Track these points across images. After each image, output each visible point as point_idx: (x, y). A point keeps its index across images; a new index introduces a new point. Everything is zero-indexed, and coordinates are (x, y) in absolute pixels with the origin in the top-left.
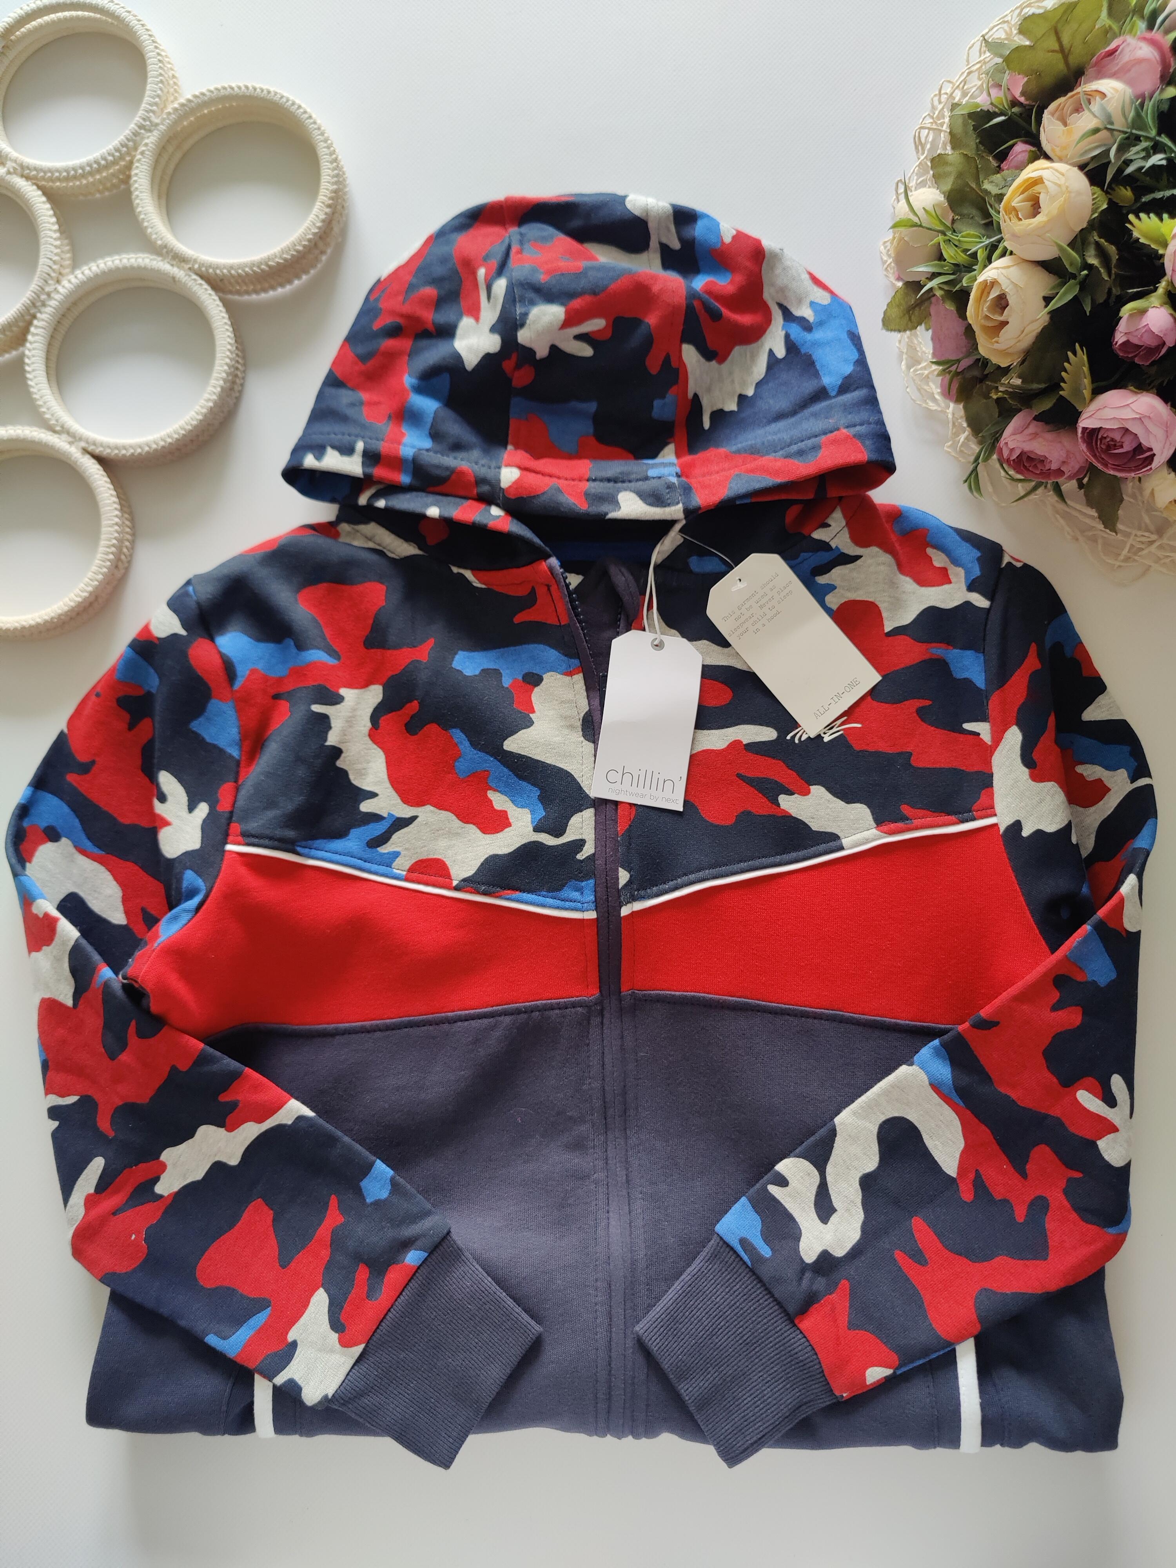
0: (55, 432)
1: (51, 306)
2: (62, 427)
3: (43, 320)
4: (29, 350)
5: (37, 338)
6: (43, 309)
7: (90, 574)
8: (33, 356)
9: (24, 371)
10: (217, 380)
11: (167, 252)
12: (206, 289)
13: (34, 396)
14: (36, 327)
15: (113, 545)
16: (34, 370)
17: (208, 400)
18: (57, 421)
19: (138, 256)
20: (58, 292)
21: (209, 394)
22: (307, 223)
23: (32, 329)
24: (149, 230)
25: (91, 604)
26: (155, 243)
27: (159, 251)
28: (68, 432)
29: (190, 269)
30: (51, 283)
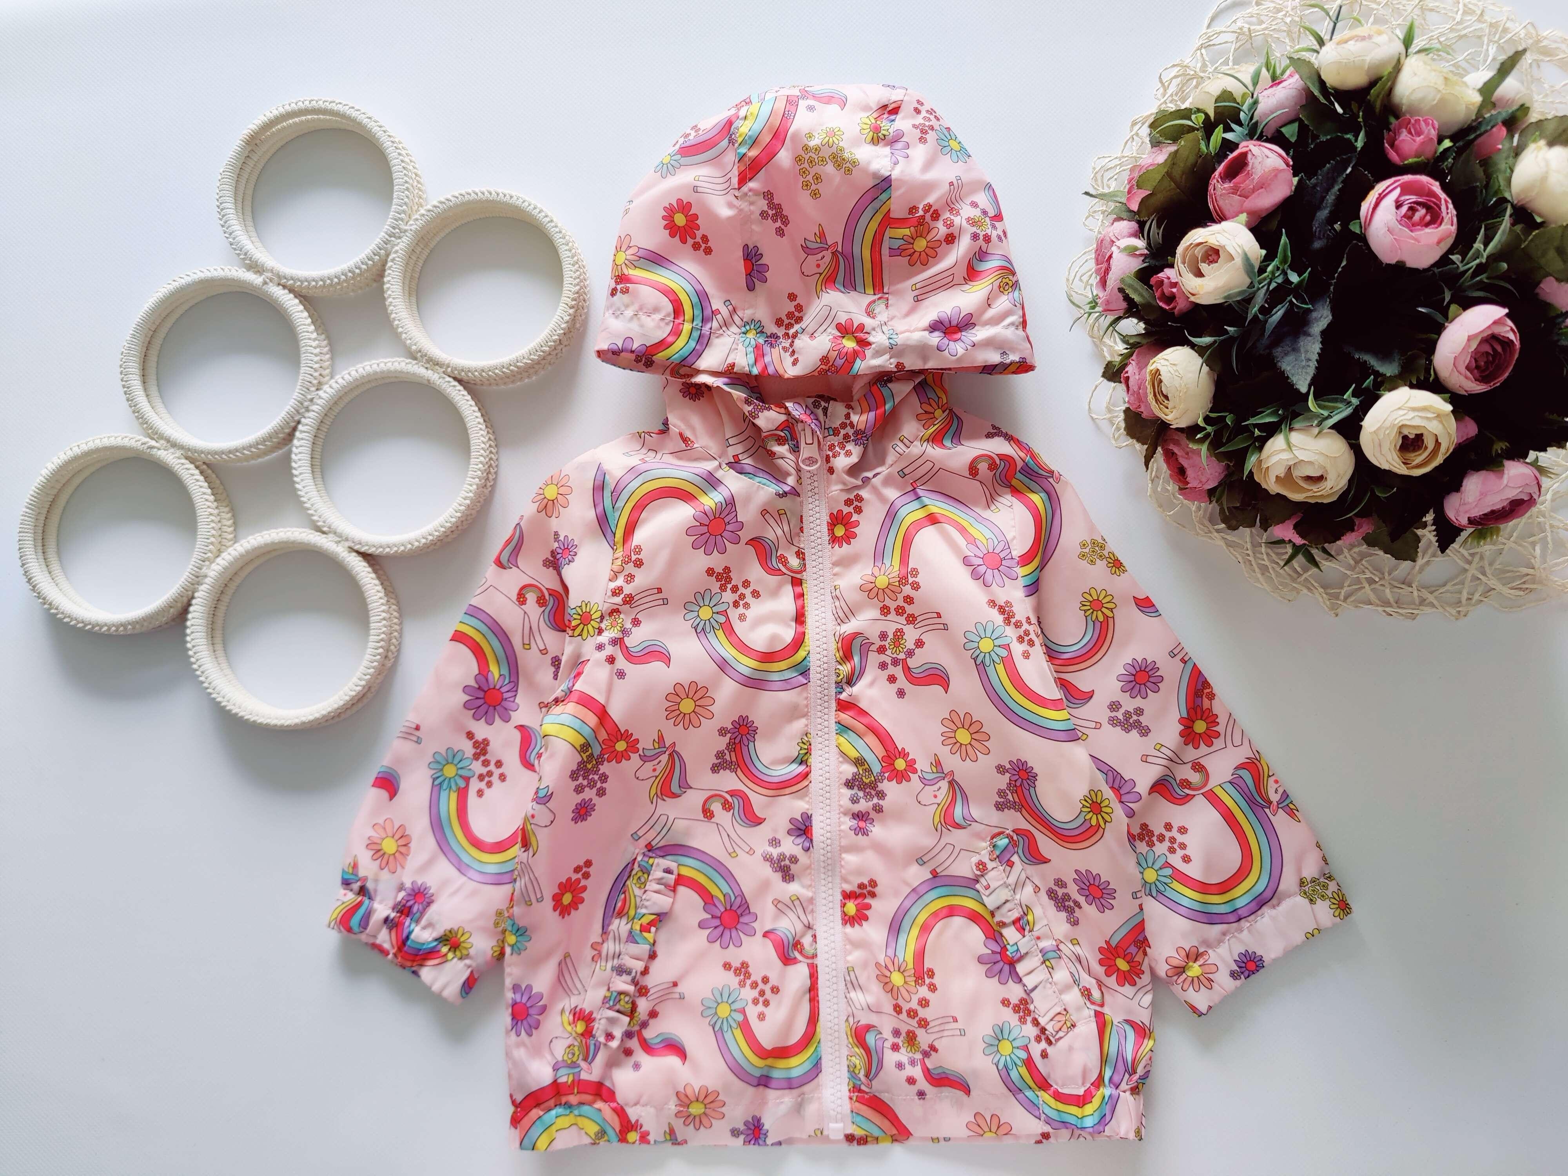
0: (324, 533)
1: (313, 411)
2: (329, 527)
3: (307, 425)
4: (296, 454)
5: (301, 443)
6: (307, 415)
7: (362, 669)
8: (300, 460)
11: (422, 357)
12: (459, 391)
13: (302, 499)
14: (301, 431)
15: (382, 640)
16: (301, 474)
17: (465, 498)
18: (324, 522)
19: (394, 360)
20: (320, 398)
21: (466, 492)
22: (551, 325)
23: (298, 434)
24: (404, 336)
25: (364, 695)
26: (410, 348)
27: (413, 355)
28: (335, 533)
29: (444, 372)
30: (313, 389)
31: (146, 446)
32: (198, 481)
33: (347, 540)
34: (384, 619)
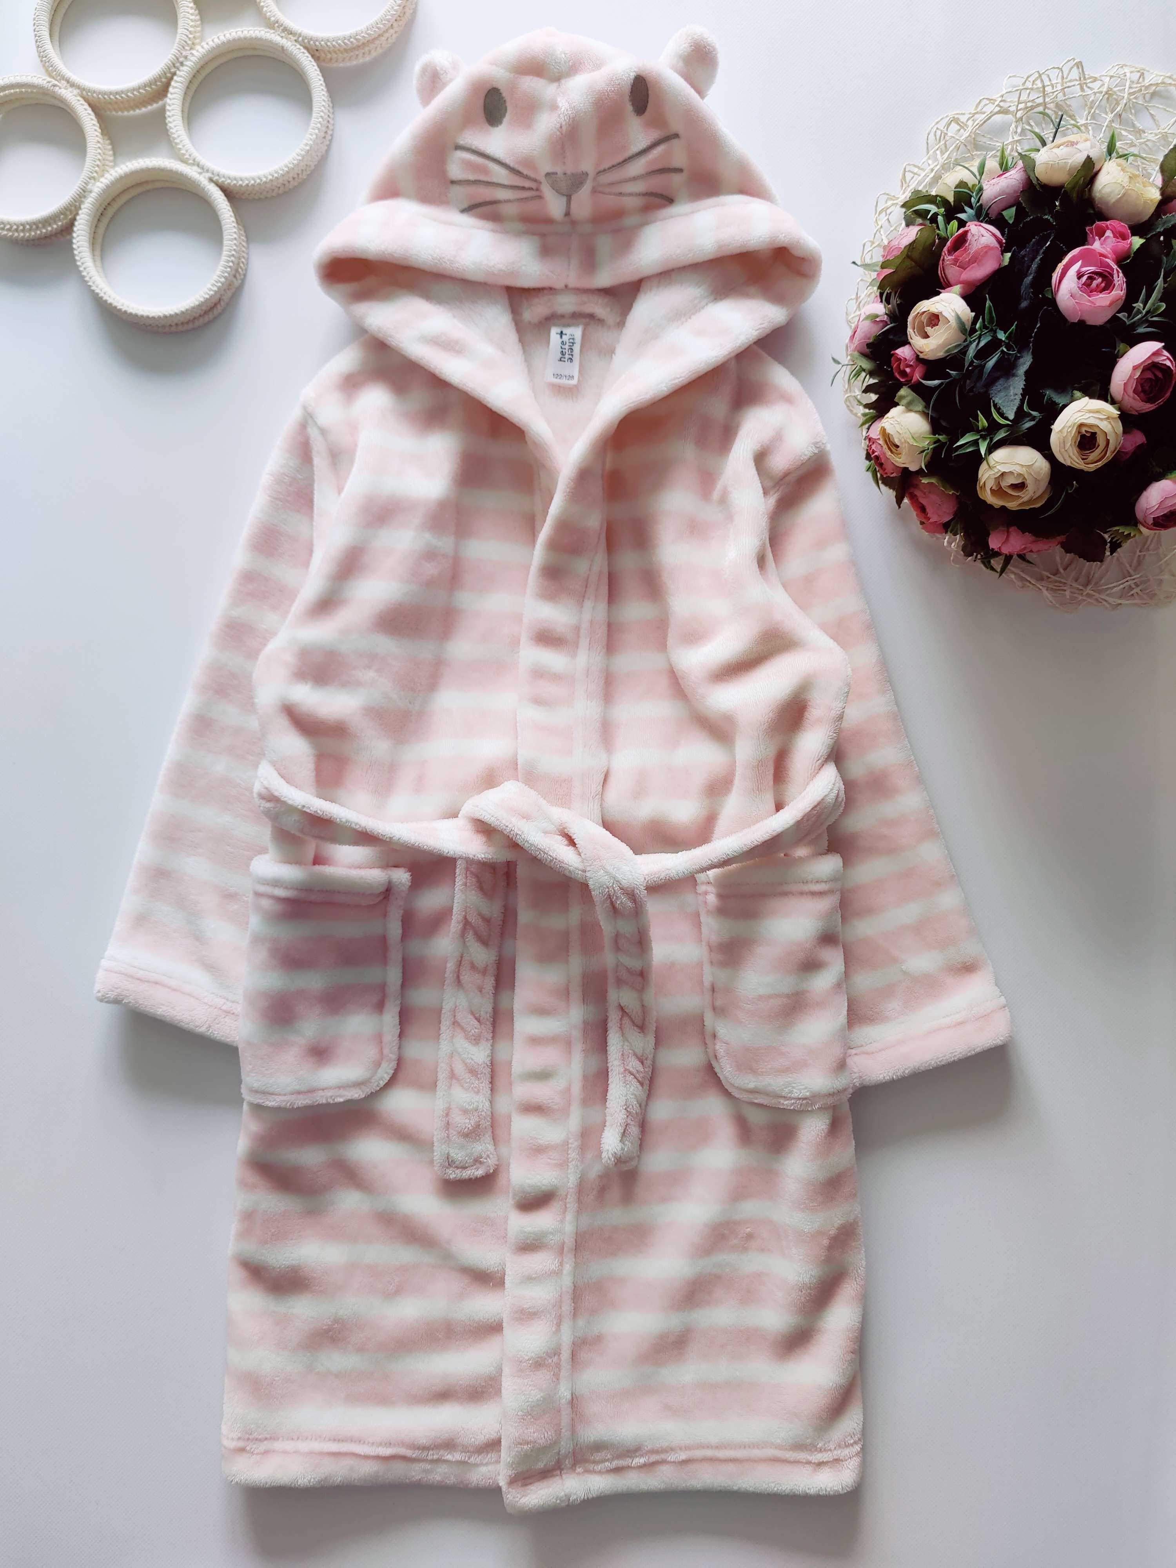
0: (187, 163)
1: (187, 66)
2: (194, 160)
3: (181, 77)
4: (170, 99)
5: (176, 90)
6: (181, 68)
7: (215, 277)
8: (173, 104)
9: (165, 118)
10: (313, 129)
11: (278, 27)
12: (307, 57)
13: (173, 136)
14: (176, 81)
16: (173, 115)
17: (306, 145)
18: (190, 155)
19: (256, 29)
20: (193, 55)
21: (307, 140)
22: (386, 7)
23: (173, 83)
24: (265, 9)
26: (269, 19)
27: (272, 25)
28: (198, 165)
29: (296, 41)
30: (187, 48)
31: (50, 85)
32: (89, 114)
33: (208, 171)
34: (235, 239)
